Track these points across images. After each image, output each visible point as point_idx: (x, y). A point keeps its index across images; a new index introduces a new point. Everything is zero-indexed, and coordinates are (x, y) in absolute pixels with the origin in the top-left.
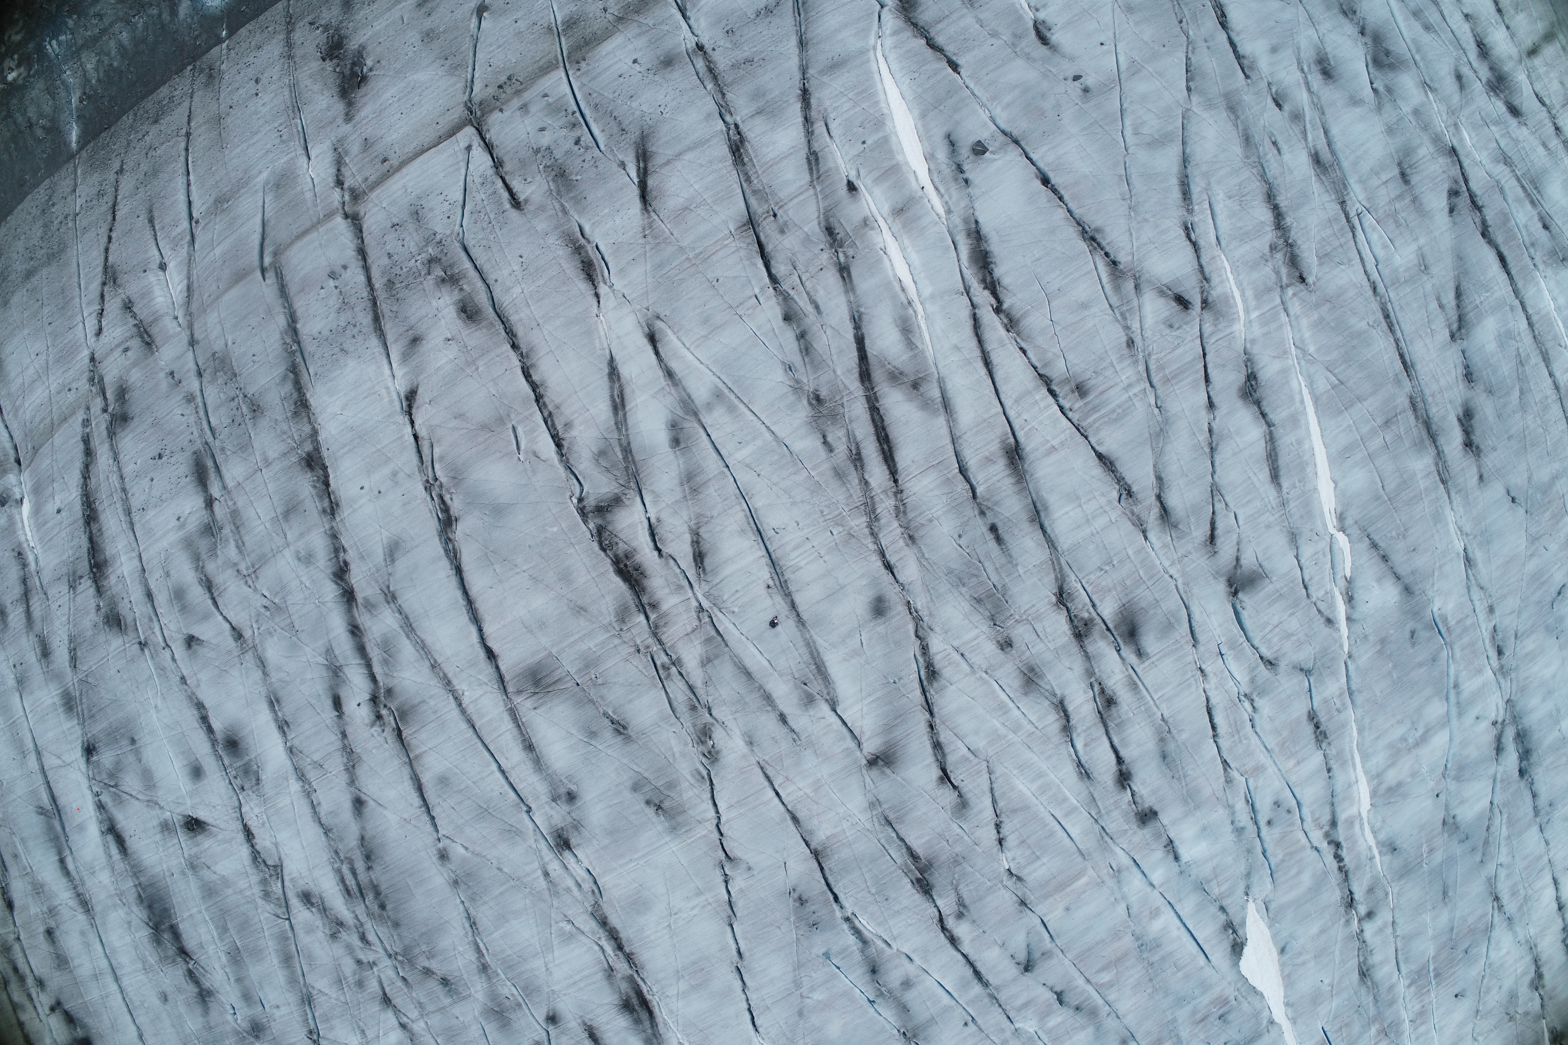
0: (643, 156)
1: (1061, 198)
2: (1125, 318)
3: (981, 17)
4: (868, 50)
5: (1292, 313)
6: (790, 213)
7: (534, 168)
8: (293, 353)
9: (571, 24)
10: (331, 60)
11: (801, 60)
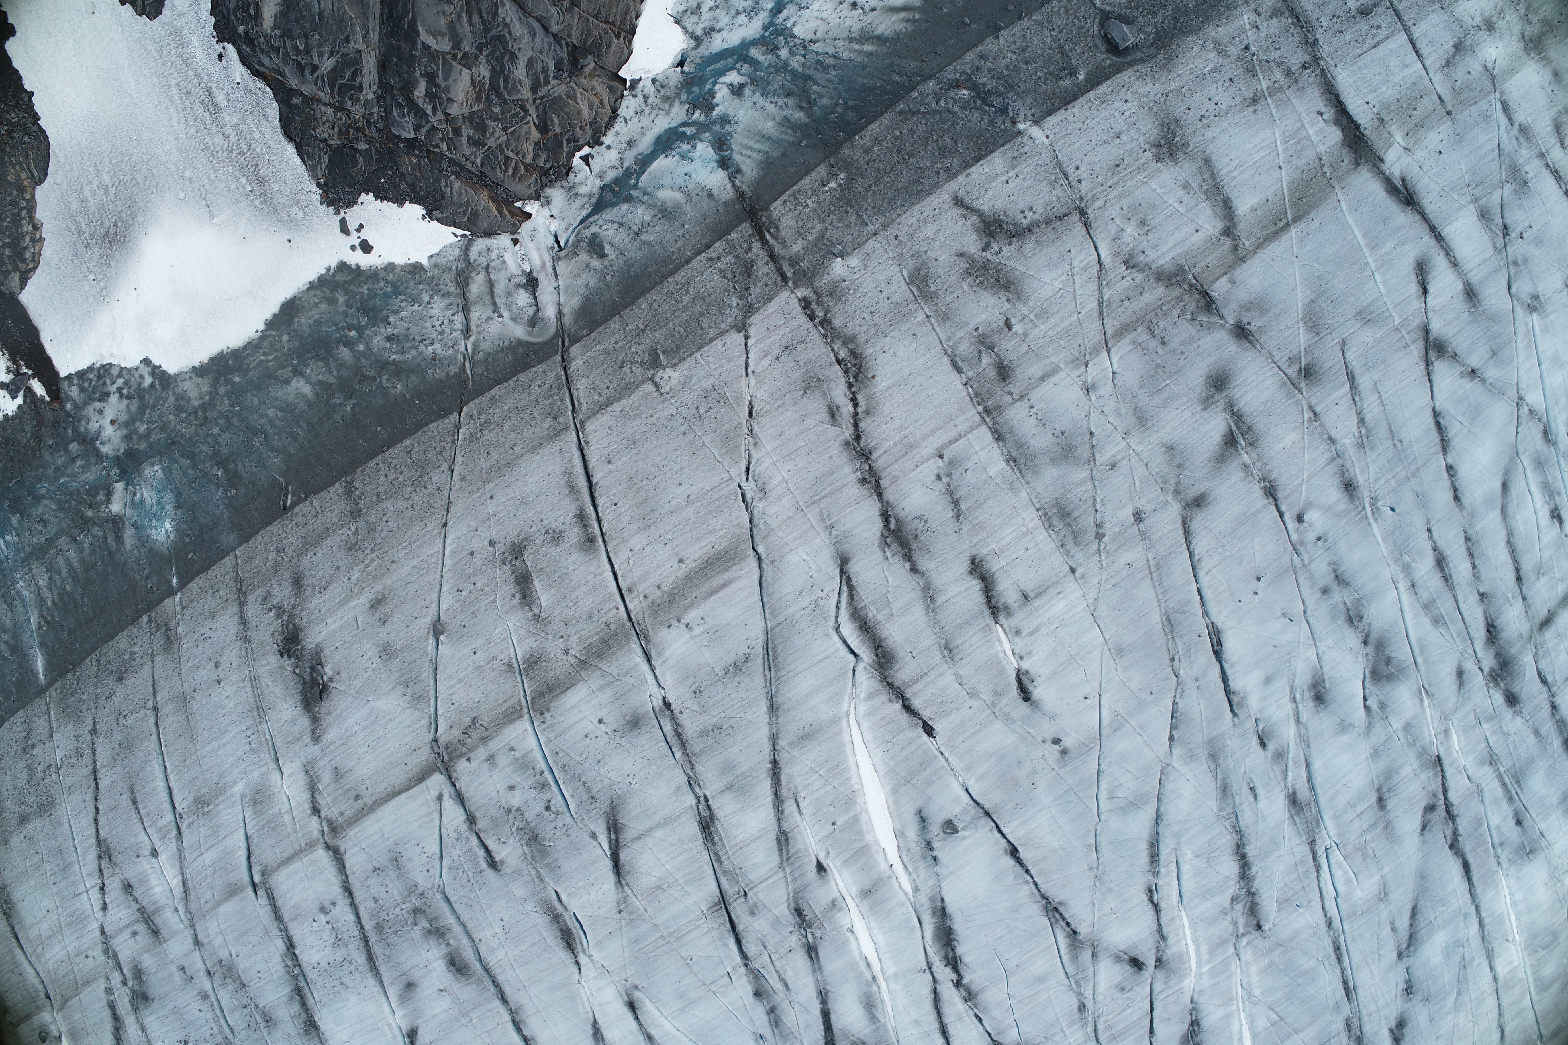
0: (614, 828)
1: (1027, 871)
2: (1079, 986)
3: (962, 672)
4: (840, 719)
5: (1243, 959)
6: (759, 895)
7: (507, 828)
8: (295, 977)
9: (532, 663)
10: (289, 657)
11: (771, 727)
